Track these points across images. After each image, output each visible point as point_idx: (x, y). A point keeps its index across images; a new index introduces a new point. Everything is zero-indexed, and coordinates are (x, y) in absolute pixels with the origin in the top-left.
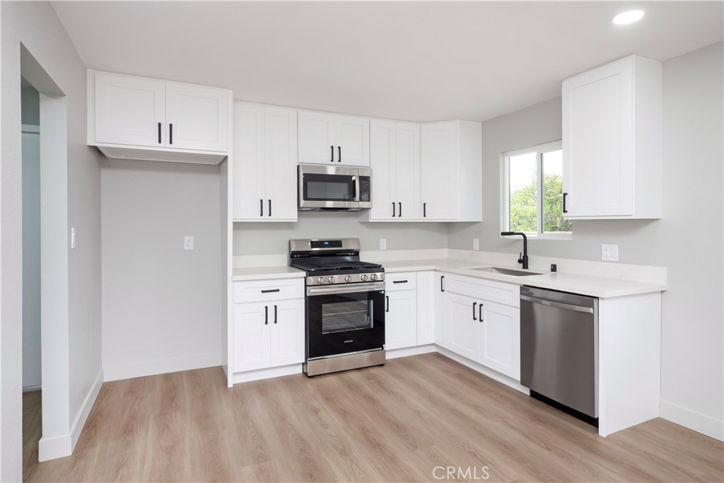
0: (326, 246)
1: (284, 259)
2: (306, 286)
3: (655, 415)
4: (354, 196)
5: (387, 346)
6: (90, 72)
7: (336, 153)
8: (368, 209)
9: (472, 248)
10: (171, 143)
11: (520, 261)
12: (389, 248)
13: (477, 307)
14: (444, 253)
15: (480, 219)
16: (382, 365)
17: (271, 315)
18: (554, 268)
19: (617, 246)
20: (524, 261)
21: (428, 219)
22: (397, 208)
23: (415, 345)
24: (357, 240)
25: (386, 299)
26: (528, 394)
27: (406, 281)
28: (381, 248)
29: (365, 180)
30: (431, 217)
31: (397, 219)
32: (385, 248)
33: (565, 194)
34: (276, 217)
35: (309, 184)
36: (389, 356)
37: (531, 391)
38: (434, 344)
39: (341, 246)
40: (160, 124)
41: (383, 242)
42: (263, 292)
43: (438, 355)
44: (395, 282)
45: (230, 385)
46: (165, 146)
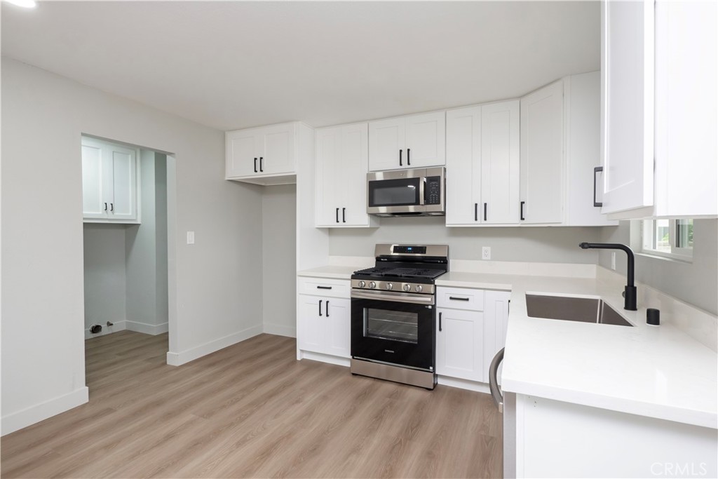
0: (409, 252)
2: (352, 288)
4: (417, 199)
7: (404, 156)
10: (261, 171)
11: (623, 294)
12: (493, 259)
17: (324, 309)
18: (654, 317)
22: (481, 210)
25: (438, 316)
27: (467, 300)
28: (484, 258)
29: (433, 181)
30: (533, 219)
31: (481, 224)
32: (488, 258)
34: (349, 223)
35: (375, 191)
39: (425, 253)
40: (256, 159)
41: (486, 250)
42: (318, 287)
44: (451, 298)
45: (298, 359)
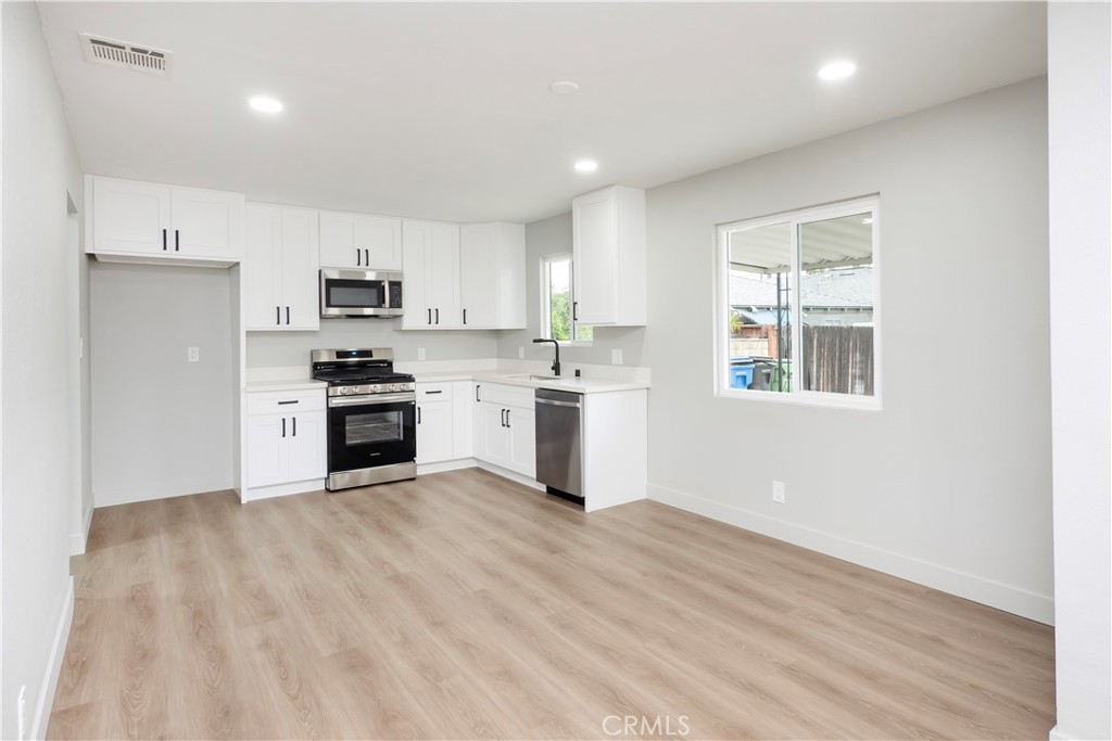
0: (355, 356)
1: (307, 370)
2: (328, 397)
3: (643, 496)
4: (384, 302)
5: (418, 459)
6: (88, 177)
7: (363, 256)
8: (401, 316)
9: (516, 356)
10: (177, 249)
11: (553, 368)
12: (428, 358)
13: (505, 413)
14: (492, 364)
15: (523, 326)
16: (414, 479)
17: (289, 428)
18: (578, 373)
19: (621, 351)
20: (556, 368)
21: (469, 326)
22: (433, 315)
23: (451, 458)
24: (389, 350)
25: (417, 410)
26: (545, 490)
27: (440, 392)
28: (419, 359)
29: (396, 286)
30: (472, 324)
31: (433, 326)
32: (424, 359)
33: (575, 303)
34: (295, 325)
35: (333, 290)
36: (420, 472)
37: (548, 488)
38: (473, 458)
39: (372, 357)
40: (165, 231)
41: (422, 352)
42: (280, 403)
43: (478, 470)
44: (427, 393)
45: (244, 501)
46: (171, 253)
